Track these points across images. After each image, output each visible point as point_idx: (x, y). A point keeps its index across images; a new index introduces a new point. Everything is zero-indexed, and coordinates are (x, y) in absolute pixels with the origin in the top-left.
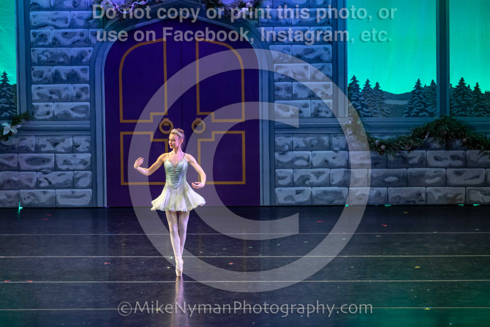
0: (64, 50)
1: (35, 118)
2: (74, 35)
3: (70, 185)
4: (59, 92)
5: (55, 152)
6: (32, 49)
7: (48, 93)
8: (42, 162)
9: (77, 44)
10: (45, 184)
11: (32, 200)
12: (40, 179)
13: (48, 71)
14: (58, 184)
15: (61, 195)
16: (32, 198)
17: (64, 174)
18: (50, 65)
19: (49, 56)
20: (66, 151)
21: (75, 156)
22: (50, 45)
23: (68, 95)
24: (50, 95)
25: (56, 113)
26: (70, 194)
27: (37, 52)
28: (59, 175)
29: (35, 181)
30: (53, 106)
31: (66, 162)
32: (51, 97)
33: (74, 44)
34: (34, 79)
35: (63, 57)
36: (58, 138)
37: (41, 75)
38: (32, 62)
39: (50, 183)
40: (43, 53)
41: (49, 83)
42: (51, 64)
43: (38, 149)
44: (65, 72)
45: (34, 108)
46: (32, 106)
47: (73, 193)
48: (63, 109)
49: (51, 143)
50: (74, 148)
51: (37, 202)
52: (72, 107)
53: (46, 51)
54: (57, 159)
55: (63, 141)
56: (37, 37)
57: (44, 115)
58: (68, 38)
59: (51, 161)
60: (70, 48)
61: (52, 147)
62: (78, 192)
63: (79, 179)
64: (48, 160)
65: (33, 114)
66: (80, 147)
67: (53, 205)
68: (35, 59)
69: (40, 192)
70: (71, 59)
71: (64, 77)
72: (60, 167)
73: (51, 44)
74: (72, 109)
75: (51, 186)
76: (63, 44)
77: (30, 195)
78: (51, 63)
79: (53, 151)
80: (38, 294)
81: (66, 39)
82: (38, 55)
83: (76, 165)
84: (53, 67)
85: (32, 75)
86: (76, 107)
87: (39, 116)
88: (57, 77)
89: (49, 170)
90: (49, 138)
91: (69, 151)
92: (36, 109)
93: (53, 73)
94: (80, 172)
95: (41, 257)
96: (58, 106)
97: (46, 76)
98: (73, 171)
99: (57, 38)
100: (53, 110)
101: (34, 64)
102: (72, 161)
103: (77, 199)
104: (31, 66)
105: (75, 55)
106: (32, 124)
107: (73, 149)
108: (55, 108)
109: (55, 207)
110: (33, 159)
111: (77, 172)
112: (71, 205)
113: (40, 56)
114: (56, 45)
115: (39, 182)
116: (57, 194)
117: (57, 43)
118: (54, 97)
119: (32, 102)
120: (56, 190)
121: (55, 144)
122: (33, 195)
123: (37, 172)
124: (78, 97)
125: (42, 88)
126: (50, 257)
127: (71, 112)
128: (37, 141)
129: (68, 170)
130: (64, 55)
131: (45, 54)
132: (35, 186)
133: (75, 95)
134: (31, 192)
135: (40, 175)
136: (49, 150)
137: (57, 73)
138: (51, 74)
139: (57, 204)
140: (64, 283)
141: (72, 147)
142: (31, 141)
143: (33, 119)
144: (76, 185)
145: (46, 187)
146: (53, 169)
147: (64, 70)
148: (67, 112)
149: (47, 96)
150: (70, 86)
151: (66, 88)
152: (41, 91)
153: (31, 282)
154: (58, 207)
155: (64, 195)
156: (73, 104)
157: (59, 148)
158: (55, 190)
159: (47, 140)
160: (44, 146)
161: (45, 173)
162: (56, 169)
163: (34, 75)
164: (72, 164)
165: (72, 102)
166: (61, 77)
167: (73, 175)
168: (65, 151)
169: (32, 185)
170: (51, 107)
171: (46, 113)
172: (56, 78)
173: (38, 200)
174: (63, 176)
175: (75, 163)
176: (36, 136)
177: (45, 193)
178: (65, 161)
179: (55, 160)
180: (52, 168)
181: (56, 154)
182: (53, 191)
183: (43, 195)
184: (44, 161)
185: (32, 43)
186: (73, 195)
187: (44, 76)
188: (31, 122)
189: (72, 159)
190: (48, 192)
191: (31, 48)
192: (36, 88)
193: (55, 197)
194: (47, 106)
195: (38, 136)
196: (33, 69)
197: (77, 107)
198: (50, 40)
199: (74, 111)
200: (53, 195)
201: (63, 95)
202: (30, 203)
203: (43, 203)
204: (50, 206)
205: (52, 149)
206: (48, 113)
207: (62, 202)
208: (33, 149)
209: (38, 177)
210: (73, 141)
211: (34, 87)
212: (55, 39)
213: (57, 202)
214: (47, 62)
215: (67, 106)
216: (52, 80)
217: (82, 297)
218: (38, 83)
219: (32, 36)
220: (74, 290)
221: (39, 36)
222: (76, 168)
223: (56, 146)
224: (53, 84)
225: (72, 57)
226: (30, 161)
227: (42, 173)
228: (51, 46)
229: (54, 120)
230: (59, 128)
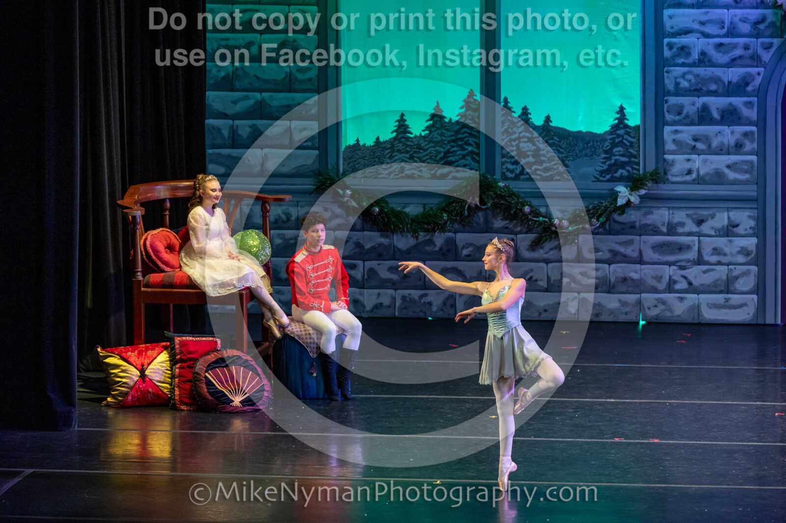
0: (718, 72)
1: (668, 179)
2: (734, 48)
3: (723, 288)
4: (707, 139)
5: (699, 235)
6: (666, 69)
7: (689, 140)
8: (678, 251)
9: (739, 62)
10: (682, 285)
11: (661, 310)
12: (674, 278)
13: (691, 104)
14: (702, 285)
15: (708, 304)
16: (662, 307)
17: (713, 270)
18: (693, 96)
19: (693, 81)
20: (718, 234)
21: (731, 241)
22: (695, 63)
23: (722, 144)
24: (693, 143)
25: (702, 172)
26: (722, 302)
27: (674, 74)
28: (705, 272)
29: (666, 280)
30: (697, 162)
31: (716, 251)
32: (694, 147)
33: (733, 63)
34: (669, 117)
35: (716, 83)
36: (705, 213)
37: (679, 110)
38: (666, 90)
39: (690, 284)
40: (683, 76)
41: (692, 124)
42: (696, 93)
43: (672, 229)
44: (718, 107)
45: (667, 163)
46: (665, 160)
47: (727, 300)
48: (713, 166)
49: (693, 220)
50: (731, 228)
51: (668, 314)
52: (730, 162)
53: (689, 72)
54: (702, 245)
55: (713, 216)
56: (675, 50)
57: (682, 175)
58: (725, 53)
59: (693, 248)
60: (727, 69)
61: (694, 225)
62: (735, 298)
63: (737, 278)
64: (689, 247)
65: (665, 173)
66: (739, 228)
67: (694, 318)
68: (670, 86)
69: (675, 297)
70: (728, 85)
71: (716, 115)
72: (706, 258)
73: (697, 61)
74: (728, 167)
75: (692, 288)
76: (714, 61)
77: (658, 302)
78: (696, 91)
79: (696, 232)
80: (668, 460)
81: (720, 54)
82: (676, 78)
83: (732, 255)
84: (700, 98)
85: (665, 110)
86: (734, 163)
87: (675, 176)
88: (704, 114)
89: (688, 262)
90: (690, 212)
91: (721, 233)
92: (671, 165)
93: (698, 109)
94: (738, 267)
95: (673, 401)
96: (705, 161)
97: (688, 113)
98: (728, 265)
99: (707, 52)
100: (697, 167)
101: (669, 93)
102: (727, 250)
103: (733, 311)
104: (664, 97)
105: (735, 80)
106: (664, 189)
107: (728, 230)
108: (701, 164)
109: (697, 322)
110: (664, 244)
111: (734, 266)
112: (724, 320)
113: (678, 80)
114: (705, 64)
115: (672, 282)
116: (701, 301)
117: (706, 60)
118: (700, 146)
119: (664, 154)
120: (700, 295)
121: (700, 222)
122: (663, 302)
123: (670, 266)
124: (738, 147)
125: (681, 132)
126: (688, 402)
127: (727, 171)
128: (671, 216)
129: (719, 263)
130: (717, 80)
131: (688, 77)
132: (665, 289)
133: (732, 143)
134: (659, 298)
135: (674, 270)
136: (689, 231)
137: (705, 108)
138: (696, 110)
139: (700, 318)
140: (708, 445)
141: (727, 227)
142: (661, 216)
143: (666, 181)
144: (732, 288)
145: (683, 290)
146: (695, 261)
147: (717, 103)
148: (720, 171)
149: (688, 144)
150: (726, 130)
151: (720, 132)
152: (679, 137)
153: (656, 441)
154: (703, 322)
155: (711, 304)
156: (729, 159)
157: (705, 228)
158: (698, 294)
159: (687, 214)
160: (682, 224)
161: (683, 268)
162: (700, 261)
163: (668, 111)
164: (725, 255)
165: (729, 154)
166: (711, 115)
167: (727, 272)
168: (715, 232)
169: (662, 286)
170: (695, 162)
171: (686, 172)
172: (704, 117)
173: (670, 310)
174: (711, 273)
175: (731, 253)
176: (669, 208)
177: (681, 299)
178: (715, 249)
179: (699, 247)
180: (694, 259)
181: (701, 238)
182: (694, 296)
183: (679, 304)
184: (682, 248)
185: (667, 59)
186: (727, 304)
187: (685, 112)
188: (662, 186)
189: (726, 246)
190: (686, 298)
191: (664, 67)
192: (672, 132)
193: (699, 307)
194: (688, 160)
195: (673, 208)
196: (667, 101)
197: (736, 163)
198: (695, 56)
199: (731, 171)
200: (694, 304)
201: (715, 144)
202: (657, 315)
203: (679, 316)
204: (690, 321)
205: (695, 229)
206: (689, 172)
207: (710, 315)
208: (664, 229)
209: (671, 273)
210: (729, 218)
211: (667, 129)
212: (703, 53)
213: (701, 314)
214: (690, 91)
215: (720, 161)
216: (696, 119)
217: (738, 468)
218: (674, 123)
219: (666, 48)
220: (725, 455)
221: (678, 49)
222: (733, 260)
223: (701, 225)
224: (699, 125)
225: (730, 83)
226: (659, 248)
227: (677, 268)
228: (697, 64)
229: (698, 184)
230: (706, 195)
